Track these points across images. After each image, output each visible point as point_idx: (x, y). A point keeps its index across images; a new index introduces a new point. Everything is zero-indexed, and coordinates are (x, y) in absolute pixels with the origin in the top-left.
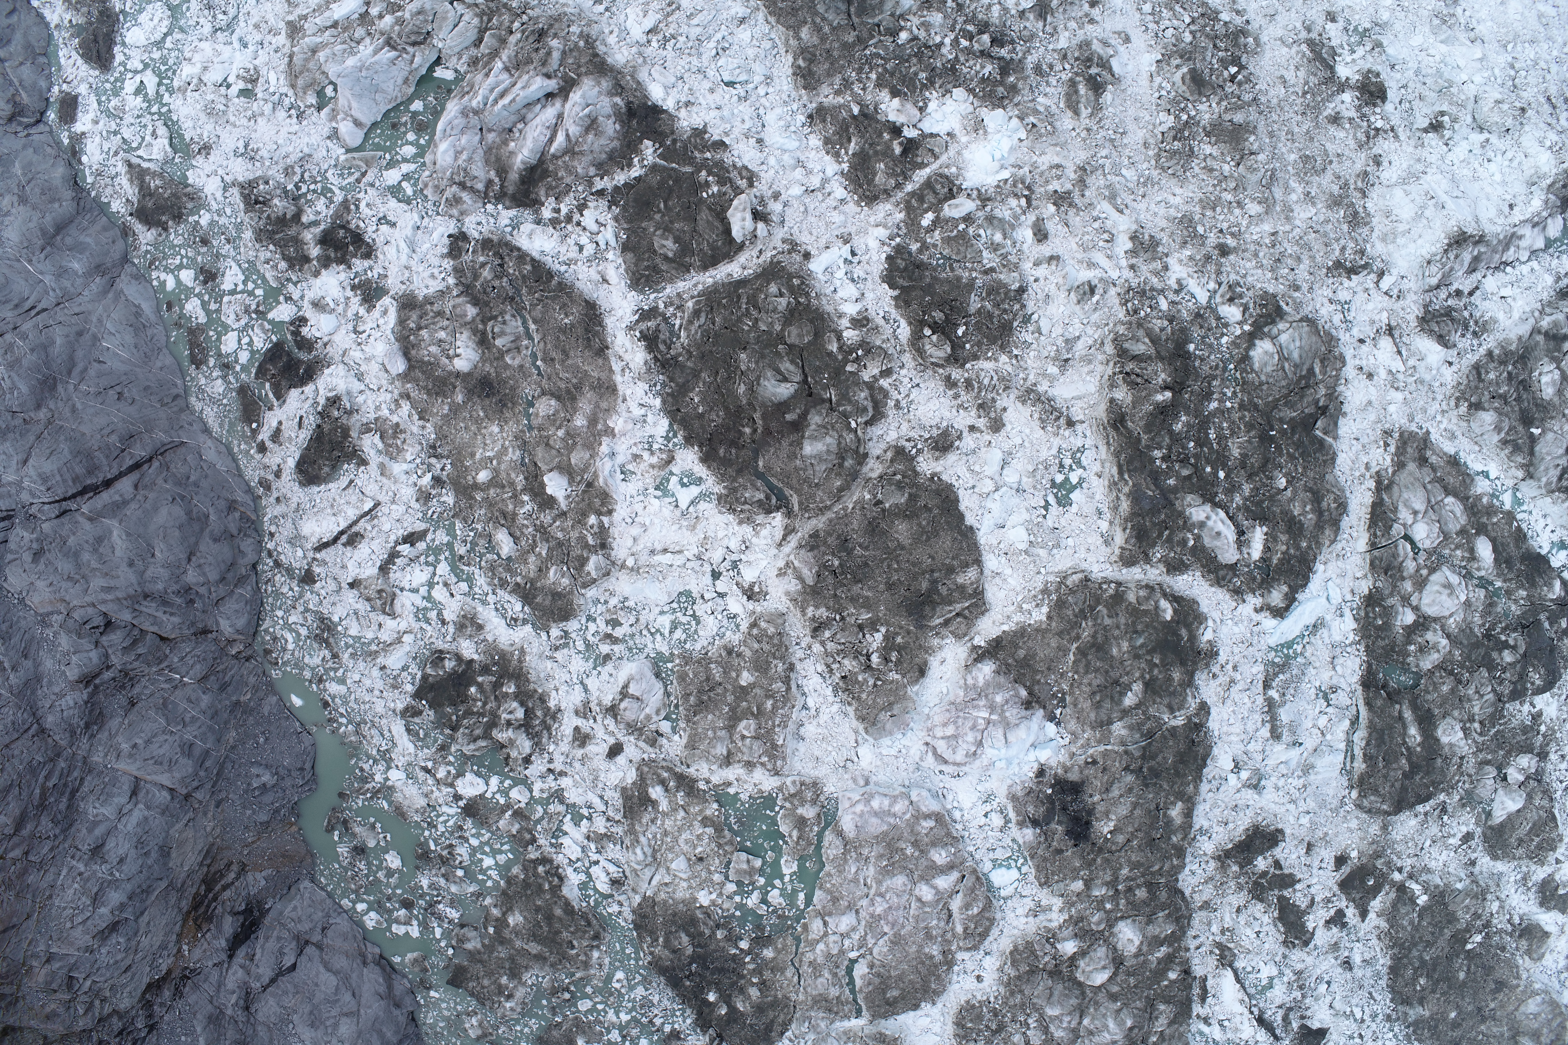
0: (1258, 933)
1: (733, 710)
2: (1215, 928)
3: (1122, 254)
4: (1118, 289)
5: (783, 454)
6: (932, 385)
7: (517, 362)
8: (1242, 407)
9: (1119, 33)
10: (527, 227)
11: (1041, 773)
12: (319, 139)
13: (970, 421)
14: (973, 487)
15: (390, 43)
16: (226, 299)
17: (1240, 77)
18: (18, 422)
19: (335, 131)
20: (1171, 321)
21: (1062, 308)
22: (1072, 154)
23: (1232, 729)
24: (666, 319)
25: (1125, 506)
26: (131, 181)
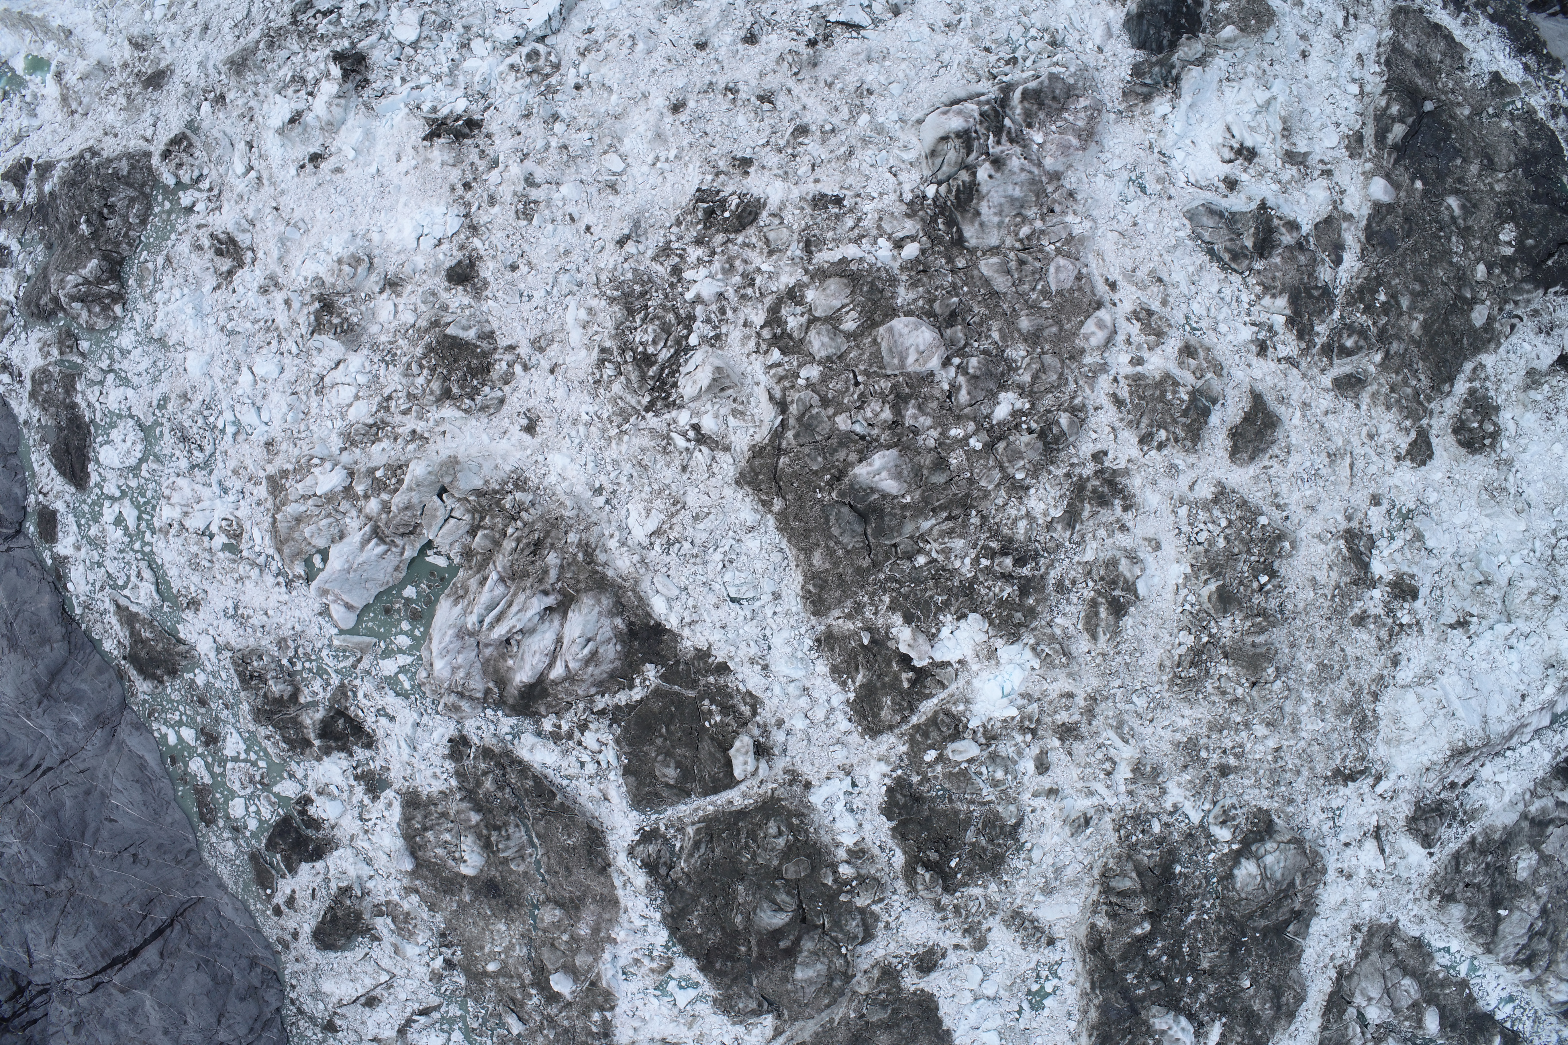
3: (1122, 782)
4: (1113, 815)
5: (776, 978)
6: (922, 910)
7: (521, 869)
8: (1219, 918)
9: (1149, 540)
10: (528, 739)
12: (310, 614)
13: (955, 941)
14: (954, 997)
15: (377, 533)
16: (229, 765)
17: (1269, 586)
18: (40, 896)
19: (326, 607)
20: (1160, 844)
21: (1056, 837)
22: (1084, 680)
24: (666, 841)
25: (1093, 1015)
26: (120, 621)
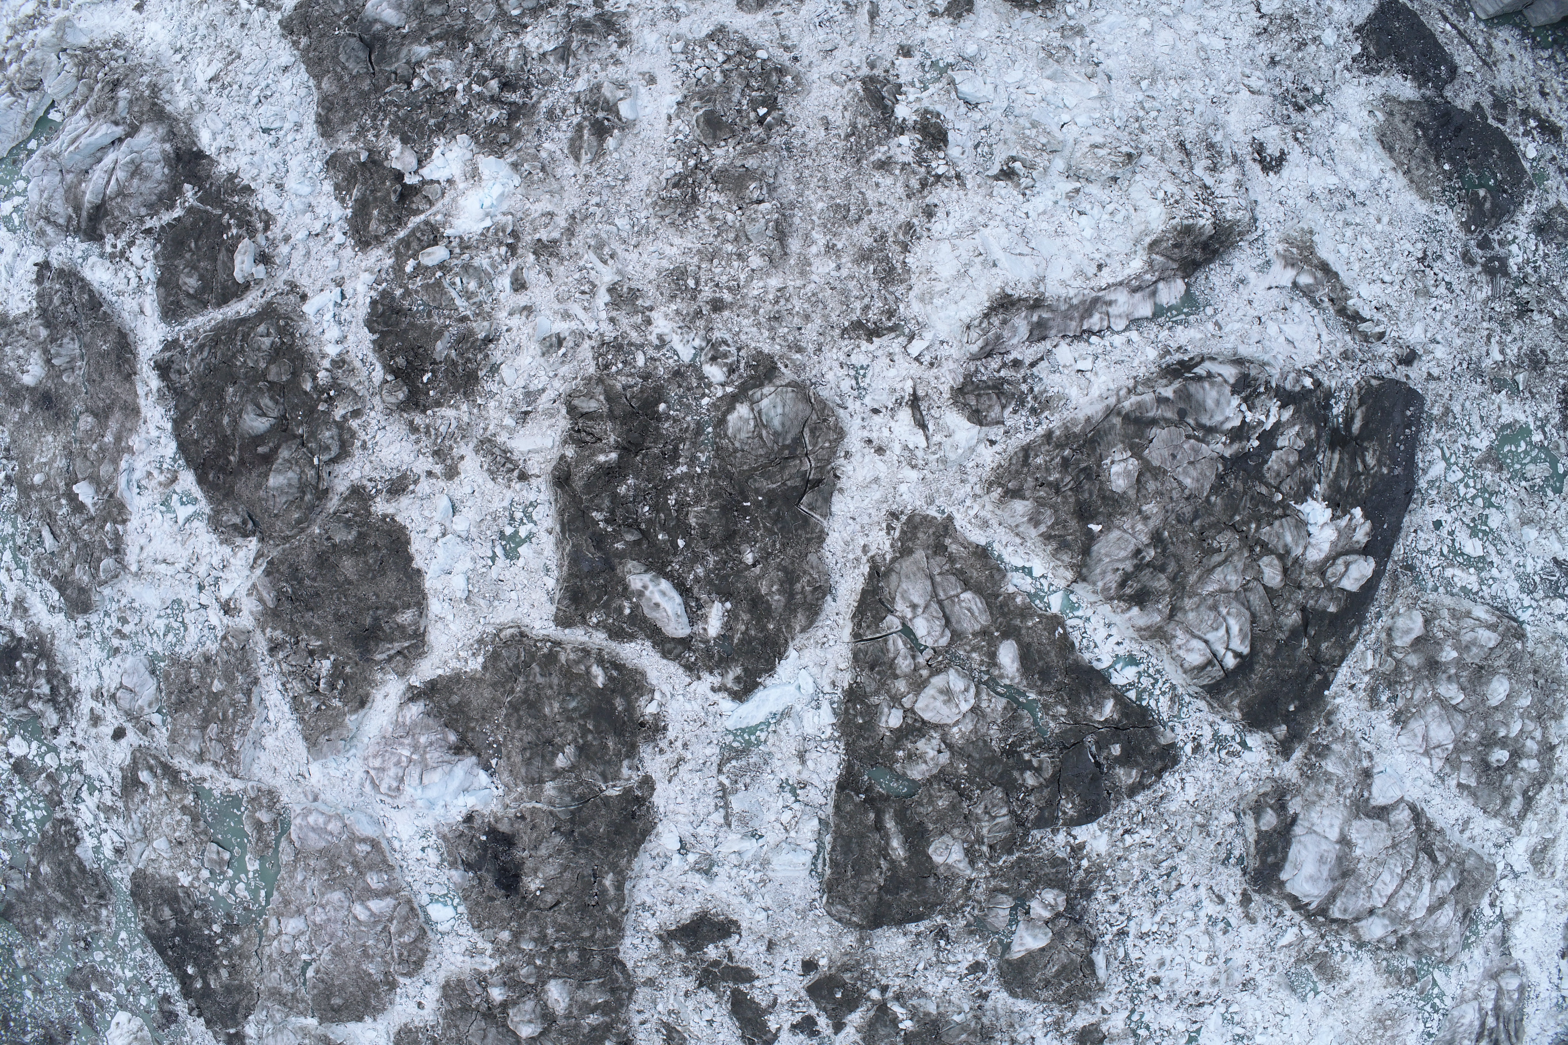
0: (710, 1022)
1: (206, 712)
2: (660, 1007)
3: (602, 306)
4: (593, 343)
5: (251, 484)
6: (396, 428)
7: (71, 381)
8: (713, 473)
9: (643, 74)
10: (93, 259)
11: (469, 819)
13: (428, 467)
14: (425, 531)
17: (769, 119)
20: (645, 379)
21: (529, 359)
22: (566, 201)
23: (680, 809)
24: (183, 351)
